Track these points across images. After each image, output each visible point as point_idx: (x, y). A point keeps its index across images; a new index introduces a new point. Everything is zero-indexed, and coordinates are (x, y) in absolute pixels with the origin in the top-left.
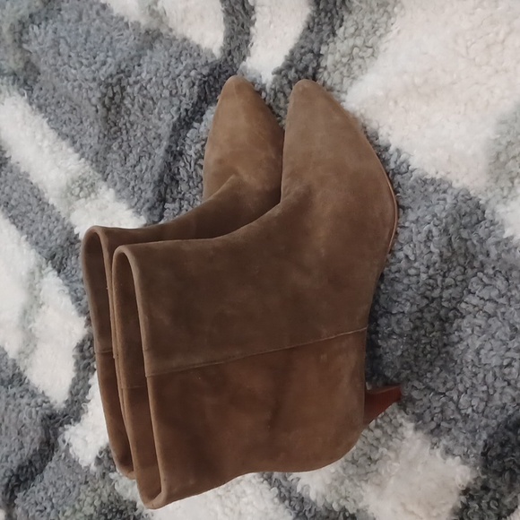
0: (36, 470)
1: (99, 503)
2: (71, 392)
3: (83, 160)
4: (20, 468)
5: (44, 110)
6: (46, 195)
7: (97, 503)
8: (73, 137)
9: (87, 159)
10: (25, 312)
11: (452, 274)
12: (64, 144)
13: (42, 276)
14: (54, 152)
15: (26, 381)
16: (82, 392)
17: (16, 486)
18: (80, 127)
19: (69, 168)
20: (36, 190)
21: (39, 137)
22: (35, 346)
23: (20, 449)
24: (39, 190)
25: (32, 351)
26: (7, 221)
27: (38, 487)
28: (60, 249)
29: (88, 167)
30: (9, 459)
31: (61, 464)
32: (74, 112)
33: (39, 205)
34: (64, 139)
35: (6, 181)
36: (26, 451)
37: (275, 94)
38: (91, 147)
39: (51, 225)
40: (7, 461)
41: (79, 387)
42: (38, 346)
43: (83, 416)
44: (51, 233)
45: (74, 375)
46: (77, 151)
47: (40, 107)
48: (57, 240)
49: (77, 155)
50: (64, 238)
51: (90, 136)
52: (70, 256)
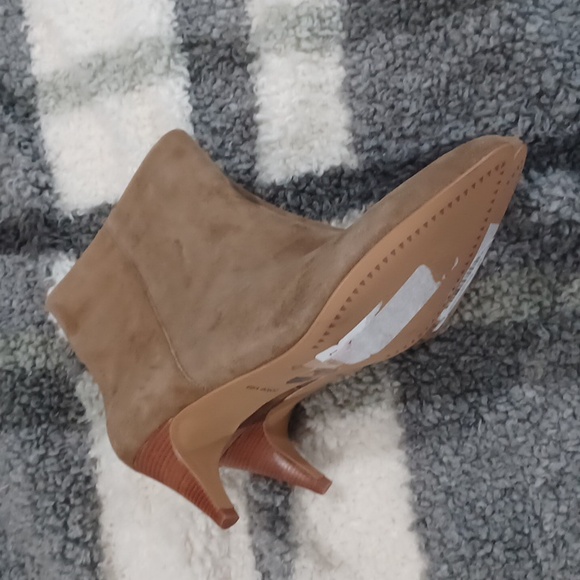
1: (42, 366)
2: (92, 216)
7: (39, 363)
15: (36, 125)
22: (80, 103)
25: (72, 104)
28: (209, 46)
31: (21, 273)
44: (212, 8)
50: (227, 39)
52: (217, 73)
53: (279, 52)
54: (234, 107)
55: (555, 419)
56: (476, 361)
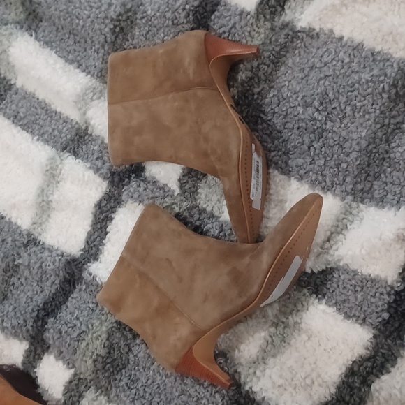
0: (60, 302)
2: (87, 242)
3: (89, 76)
4: (46, 303)
5: (50, 45)
6: (52, 106)
8: (78, 61)
9: (93, 76)
10: (43, 190)
11: (397, 108)
12: (71, 67)
13: (62, 160)
14: (66, 72)
15: (41, 243)
16: (98, 239)
17: (45, 315)
18: (85, 54)
19: (81, 81)
20: (43, 104)
21: (52, 62)
22: (49, 216)
23: (41, 292)
24: (46, 104)
25: (47, 220)
26: (19, 128)
27: (65, 313)
28: (70, 142)
29: (94, 80)
30: (34, 300)
31: (83, 293)
32: (78, 45)
33: (46, 114)
34: (70, 64)
35: (11, 102)
36: (47, 292)
37: (258, 16)
38: (95, 67)
39: (61, 126)
40: (32, 301)
41: (95, 236)
42: (51, 216)
43: (101, 256)
44: (60, 132)
45: (89, 229)
46: (84, 71)
47: (46, 43)
48: (67, 135)
49: (84, 73)
50: (74, 133)
51: (94, 59)
52: (81, 146)
53: (89, 109)
54: (96, 148)
55: (286, 90)
56: (248, 111)
